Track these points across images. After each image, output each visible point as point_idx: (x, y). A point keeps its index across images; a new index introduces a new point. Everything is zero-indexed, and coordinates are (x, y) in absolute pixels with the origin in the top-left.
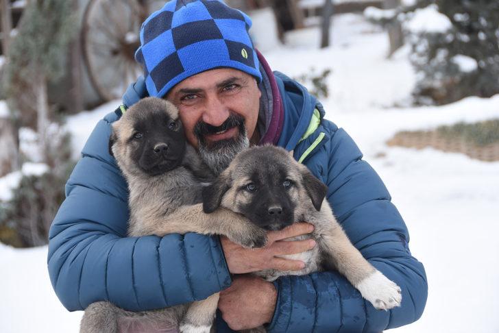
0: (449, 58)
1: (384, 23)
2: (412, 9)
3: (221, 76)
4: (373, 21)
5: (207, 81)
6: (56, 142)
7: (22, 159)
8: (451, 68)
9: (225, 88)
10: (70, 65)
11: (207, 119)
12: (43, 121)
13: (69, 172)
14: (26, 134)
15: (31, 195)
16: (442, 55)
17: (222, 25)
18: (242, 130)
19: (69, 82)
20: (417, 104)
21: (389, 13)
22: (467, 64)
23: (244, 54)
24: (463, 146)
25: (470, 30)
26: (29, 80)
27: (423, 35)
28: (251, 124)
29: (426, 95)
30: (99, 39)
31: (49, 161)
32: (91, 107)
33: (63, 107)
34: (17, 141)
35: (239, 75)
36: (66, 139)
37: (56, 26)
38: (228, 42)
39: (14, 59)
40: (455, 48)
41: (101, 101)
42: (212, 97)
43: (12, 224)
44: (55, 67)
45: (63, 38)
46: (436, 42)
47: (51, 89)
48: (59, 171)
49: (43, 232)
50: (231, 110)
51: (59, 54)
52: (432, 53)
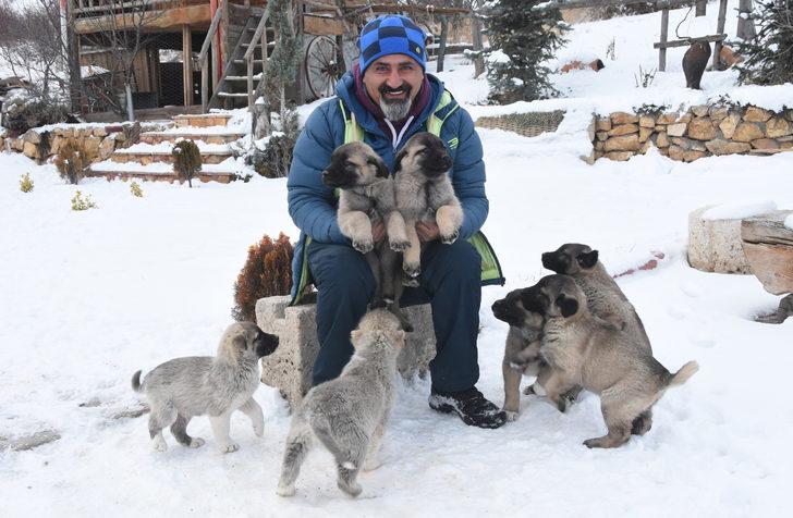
0: (509, 78)
1: (474, 57)
2: (490, 50)
3: (402, 59)
4: (468, 56)
5: (394, 60)
6: (289, 119)
7: (272, 128)
8: (510, 84)
9: (403, 67)
10: (298, 77)
11: (389, 84)
12: (283, 107)
13: (297, 135)
14: (274, 115)
15: (277, 148)
16: (505, 76)
17: (408, 31)
18: (408, 95)
19: (297, 87)
20: (491, 103)
21: (477, 53)
22: (519, 82)
23: (418, 50)
24: (515, 128)
25: (520, 63)
26: (276, 84)
27: (495, 65)
28: (414, 92)
29: (495, 99)
30: (313, 62)
31: (286, 130)
32: (308, 102)
33: (295, 100)
34: (269, 119)
35: (413, 62)
36: (295, 118)
37: (292, 55)
38: (410, 42)
39: (268, 73)
40: (512, 73)
41: (316, 98)
42: (394, 70)
43: (266, 164)
44: (290, 77)
45: (295, 61)
46: (502, 69)
47: (287, 89)
48: (291, 136)
49: (282, 169)
50: (404, 81)
51: (293, 70)
52: (499, 75)
